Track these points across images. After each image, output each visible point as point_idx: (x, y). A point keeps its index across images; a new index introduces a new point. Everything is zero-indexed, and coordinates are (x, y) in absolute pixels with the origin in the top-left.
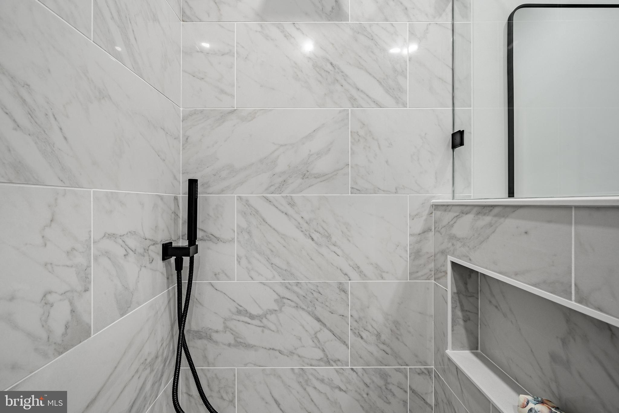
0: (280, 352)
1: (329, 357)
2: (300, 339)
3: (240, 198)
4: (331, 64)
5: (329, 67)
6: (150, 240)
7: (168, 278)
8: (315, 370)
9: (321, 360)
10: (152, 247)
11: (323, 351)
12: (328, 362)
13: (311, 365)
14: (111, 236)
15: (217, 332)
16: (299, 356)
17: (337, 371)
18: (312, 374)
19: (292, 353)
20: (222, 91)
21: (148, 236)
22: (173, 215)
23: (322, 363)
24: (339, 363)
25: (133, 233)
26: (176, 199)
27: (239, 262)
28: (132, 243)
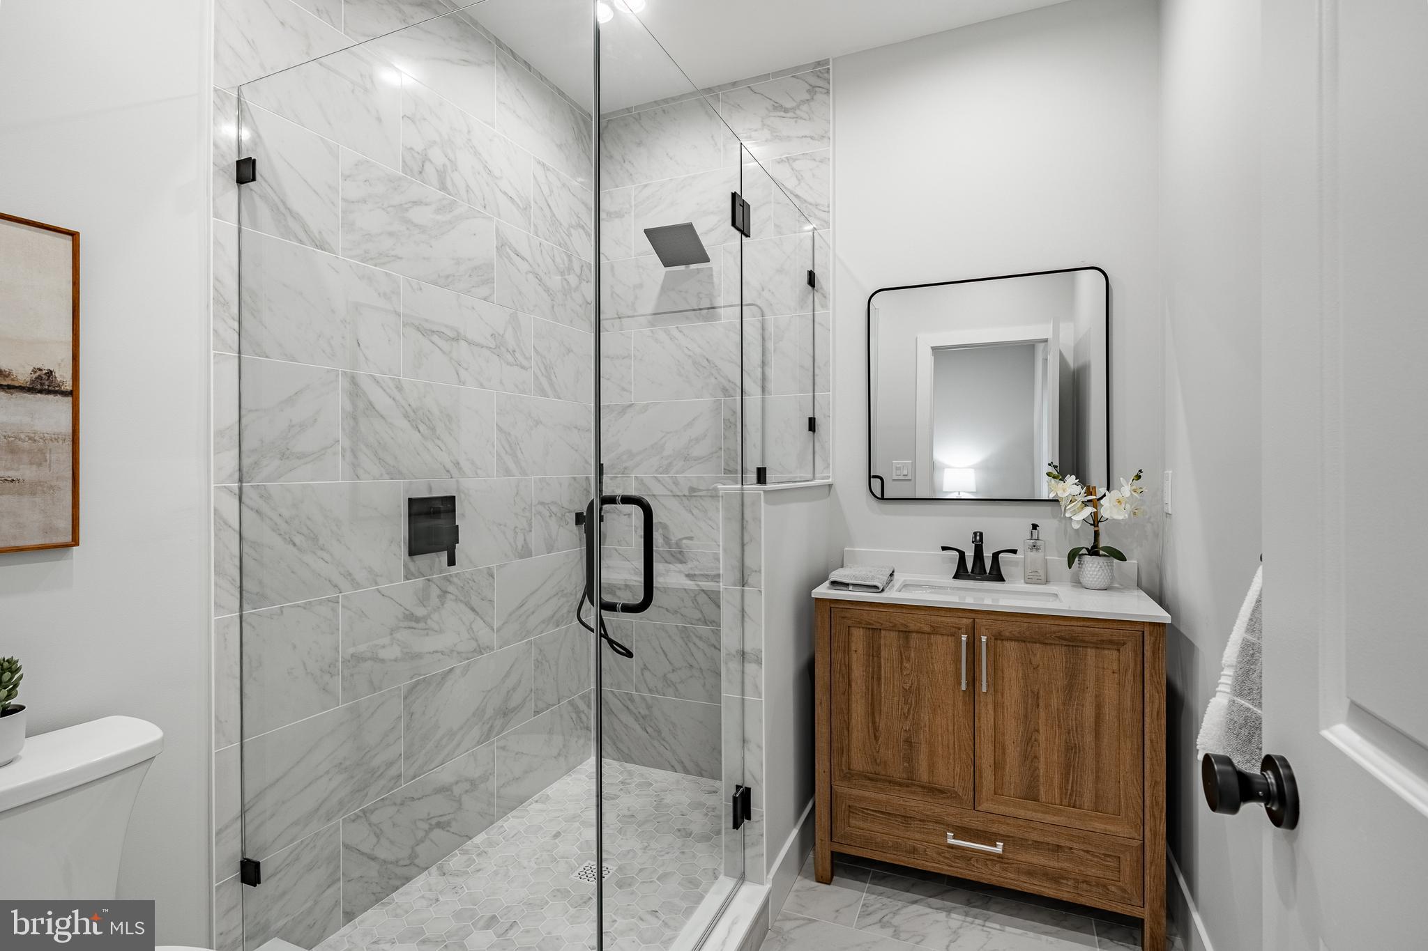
0: (667, 610)
1: (706, 618)
2: (683, 601)
3: (636, 478)
4: (707, 360)
5: (705, 363)
6: (566, 509)
7: (580, 540)
8: (694, 628)
9: (699, 620)
10: (567, 514)
11: (701, 612)
12: (705, 623)
13: (692, 624)
14: (542, 503)
15: (620, 589)
16: (682, 615)
17: (712, 631)
18: (692, 632)
19: (676, 612)
20: (623, 389)
21: (565, 506)
22: (585, 492)
23: (700, 623)
24: (714, 624)
25: (554, 503)
26: (587, 478)
27: (636, 532)
28: (554, 509)
